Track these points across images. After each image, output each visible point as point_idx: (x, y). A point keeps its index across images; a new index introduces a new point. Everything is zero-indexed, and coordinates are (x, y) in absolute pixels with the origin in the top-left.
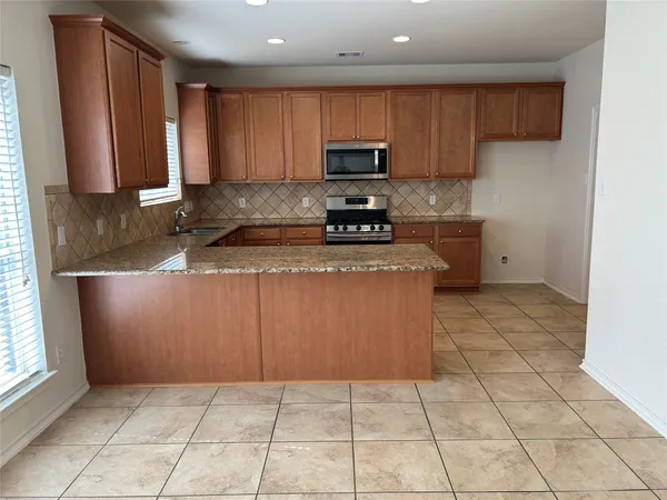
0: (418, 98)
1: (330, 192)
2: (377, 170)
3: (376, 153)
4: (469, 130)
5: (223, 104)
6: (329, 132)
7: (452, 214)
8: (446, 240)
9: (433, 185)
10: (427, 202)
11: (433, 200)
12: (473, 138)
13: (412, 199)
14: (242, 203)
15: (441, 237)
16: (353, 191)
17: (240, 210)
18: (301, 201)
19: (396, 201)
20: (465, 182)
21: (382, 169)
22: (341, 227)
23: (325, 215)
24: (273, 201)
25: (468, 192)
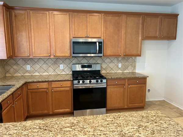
0: (117, 18)
1: (74, 62)
2: (97, 52)
3: (97, 43)
4: (138, 34)
5: (15, 16)
6: (73, 33)
7: (128, 72)
8: (131, 86)
9: (120, 59)
10: (118, 66)
11: (120, 65)
12: (140, 38)
13: (111, 65)
14: (28, 67)
15: (129, 85)
16: (85, 62)
17: (27, 71)
18: (59, 66)
19: (104, 66)
20: (134, 58)
21: (100, 52)
22: (81, 82)
23: (71, 73)
24: (45, 66)
25: (135, 62)
